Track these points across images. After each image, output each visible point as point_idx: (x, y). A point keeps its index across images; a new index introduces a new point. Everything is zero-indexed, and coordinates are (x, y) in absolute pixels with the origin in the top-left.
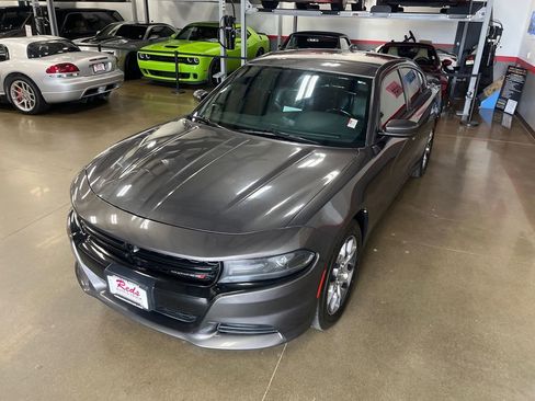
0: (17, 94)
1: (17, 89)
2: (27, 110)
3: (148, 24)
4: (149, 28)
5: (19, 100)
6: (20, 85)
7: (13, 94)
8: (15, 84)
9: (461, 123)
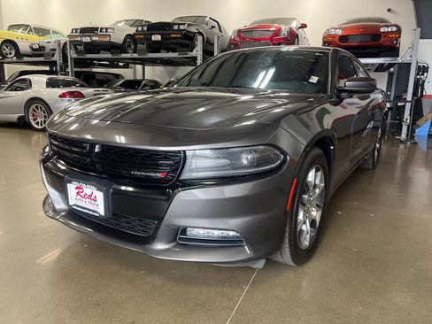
0: (34, 115)
1: (34, 111)
2: (40, 127)
3: (144, 80)
4: (143, 83)
5: (35, 120)
6: (37, 107)
7: (30, 115)
8: (33, 107)
9: (402, 142)
